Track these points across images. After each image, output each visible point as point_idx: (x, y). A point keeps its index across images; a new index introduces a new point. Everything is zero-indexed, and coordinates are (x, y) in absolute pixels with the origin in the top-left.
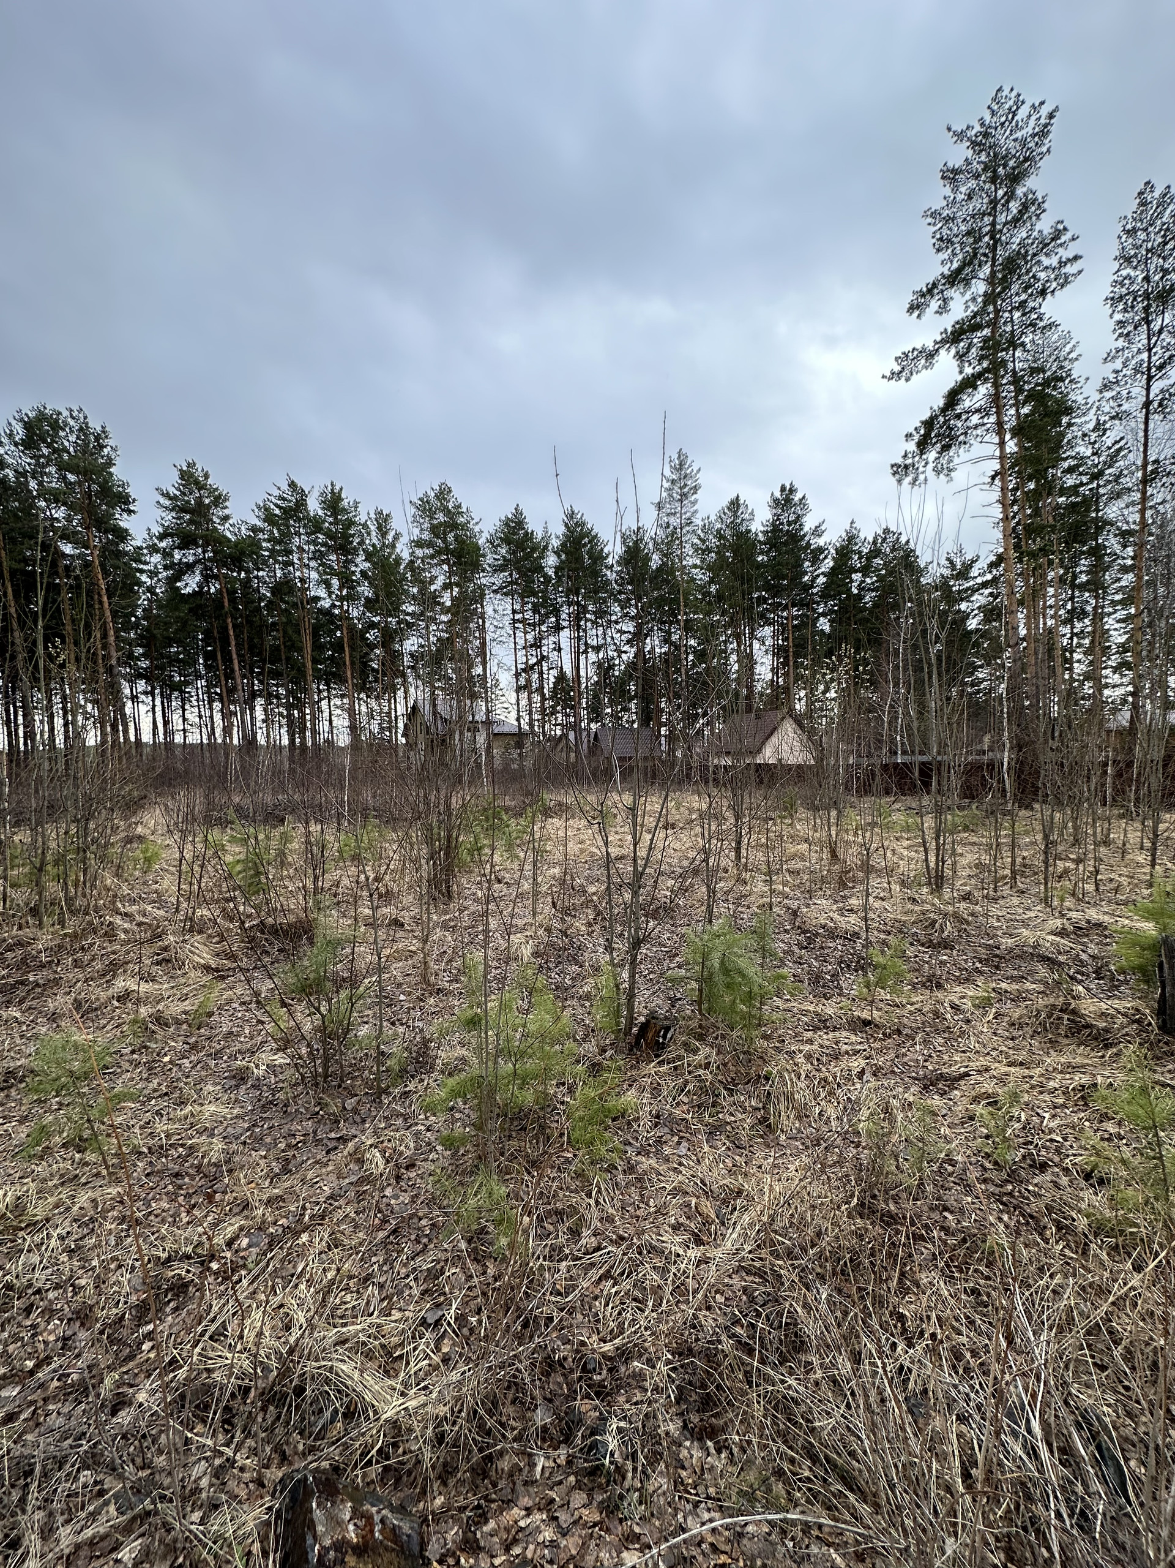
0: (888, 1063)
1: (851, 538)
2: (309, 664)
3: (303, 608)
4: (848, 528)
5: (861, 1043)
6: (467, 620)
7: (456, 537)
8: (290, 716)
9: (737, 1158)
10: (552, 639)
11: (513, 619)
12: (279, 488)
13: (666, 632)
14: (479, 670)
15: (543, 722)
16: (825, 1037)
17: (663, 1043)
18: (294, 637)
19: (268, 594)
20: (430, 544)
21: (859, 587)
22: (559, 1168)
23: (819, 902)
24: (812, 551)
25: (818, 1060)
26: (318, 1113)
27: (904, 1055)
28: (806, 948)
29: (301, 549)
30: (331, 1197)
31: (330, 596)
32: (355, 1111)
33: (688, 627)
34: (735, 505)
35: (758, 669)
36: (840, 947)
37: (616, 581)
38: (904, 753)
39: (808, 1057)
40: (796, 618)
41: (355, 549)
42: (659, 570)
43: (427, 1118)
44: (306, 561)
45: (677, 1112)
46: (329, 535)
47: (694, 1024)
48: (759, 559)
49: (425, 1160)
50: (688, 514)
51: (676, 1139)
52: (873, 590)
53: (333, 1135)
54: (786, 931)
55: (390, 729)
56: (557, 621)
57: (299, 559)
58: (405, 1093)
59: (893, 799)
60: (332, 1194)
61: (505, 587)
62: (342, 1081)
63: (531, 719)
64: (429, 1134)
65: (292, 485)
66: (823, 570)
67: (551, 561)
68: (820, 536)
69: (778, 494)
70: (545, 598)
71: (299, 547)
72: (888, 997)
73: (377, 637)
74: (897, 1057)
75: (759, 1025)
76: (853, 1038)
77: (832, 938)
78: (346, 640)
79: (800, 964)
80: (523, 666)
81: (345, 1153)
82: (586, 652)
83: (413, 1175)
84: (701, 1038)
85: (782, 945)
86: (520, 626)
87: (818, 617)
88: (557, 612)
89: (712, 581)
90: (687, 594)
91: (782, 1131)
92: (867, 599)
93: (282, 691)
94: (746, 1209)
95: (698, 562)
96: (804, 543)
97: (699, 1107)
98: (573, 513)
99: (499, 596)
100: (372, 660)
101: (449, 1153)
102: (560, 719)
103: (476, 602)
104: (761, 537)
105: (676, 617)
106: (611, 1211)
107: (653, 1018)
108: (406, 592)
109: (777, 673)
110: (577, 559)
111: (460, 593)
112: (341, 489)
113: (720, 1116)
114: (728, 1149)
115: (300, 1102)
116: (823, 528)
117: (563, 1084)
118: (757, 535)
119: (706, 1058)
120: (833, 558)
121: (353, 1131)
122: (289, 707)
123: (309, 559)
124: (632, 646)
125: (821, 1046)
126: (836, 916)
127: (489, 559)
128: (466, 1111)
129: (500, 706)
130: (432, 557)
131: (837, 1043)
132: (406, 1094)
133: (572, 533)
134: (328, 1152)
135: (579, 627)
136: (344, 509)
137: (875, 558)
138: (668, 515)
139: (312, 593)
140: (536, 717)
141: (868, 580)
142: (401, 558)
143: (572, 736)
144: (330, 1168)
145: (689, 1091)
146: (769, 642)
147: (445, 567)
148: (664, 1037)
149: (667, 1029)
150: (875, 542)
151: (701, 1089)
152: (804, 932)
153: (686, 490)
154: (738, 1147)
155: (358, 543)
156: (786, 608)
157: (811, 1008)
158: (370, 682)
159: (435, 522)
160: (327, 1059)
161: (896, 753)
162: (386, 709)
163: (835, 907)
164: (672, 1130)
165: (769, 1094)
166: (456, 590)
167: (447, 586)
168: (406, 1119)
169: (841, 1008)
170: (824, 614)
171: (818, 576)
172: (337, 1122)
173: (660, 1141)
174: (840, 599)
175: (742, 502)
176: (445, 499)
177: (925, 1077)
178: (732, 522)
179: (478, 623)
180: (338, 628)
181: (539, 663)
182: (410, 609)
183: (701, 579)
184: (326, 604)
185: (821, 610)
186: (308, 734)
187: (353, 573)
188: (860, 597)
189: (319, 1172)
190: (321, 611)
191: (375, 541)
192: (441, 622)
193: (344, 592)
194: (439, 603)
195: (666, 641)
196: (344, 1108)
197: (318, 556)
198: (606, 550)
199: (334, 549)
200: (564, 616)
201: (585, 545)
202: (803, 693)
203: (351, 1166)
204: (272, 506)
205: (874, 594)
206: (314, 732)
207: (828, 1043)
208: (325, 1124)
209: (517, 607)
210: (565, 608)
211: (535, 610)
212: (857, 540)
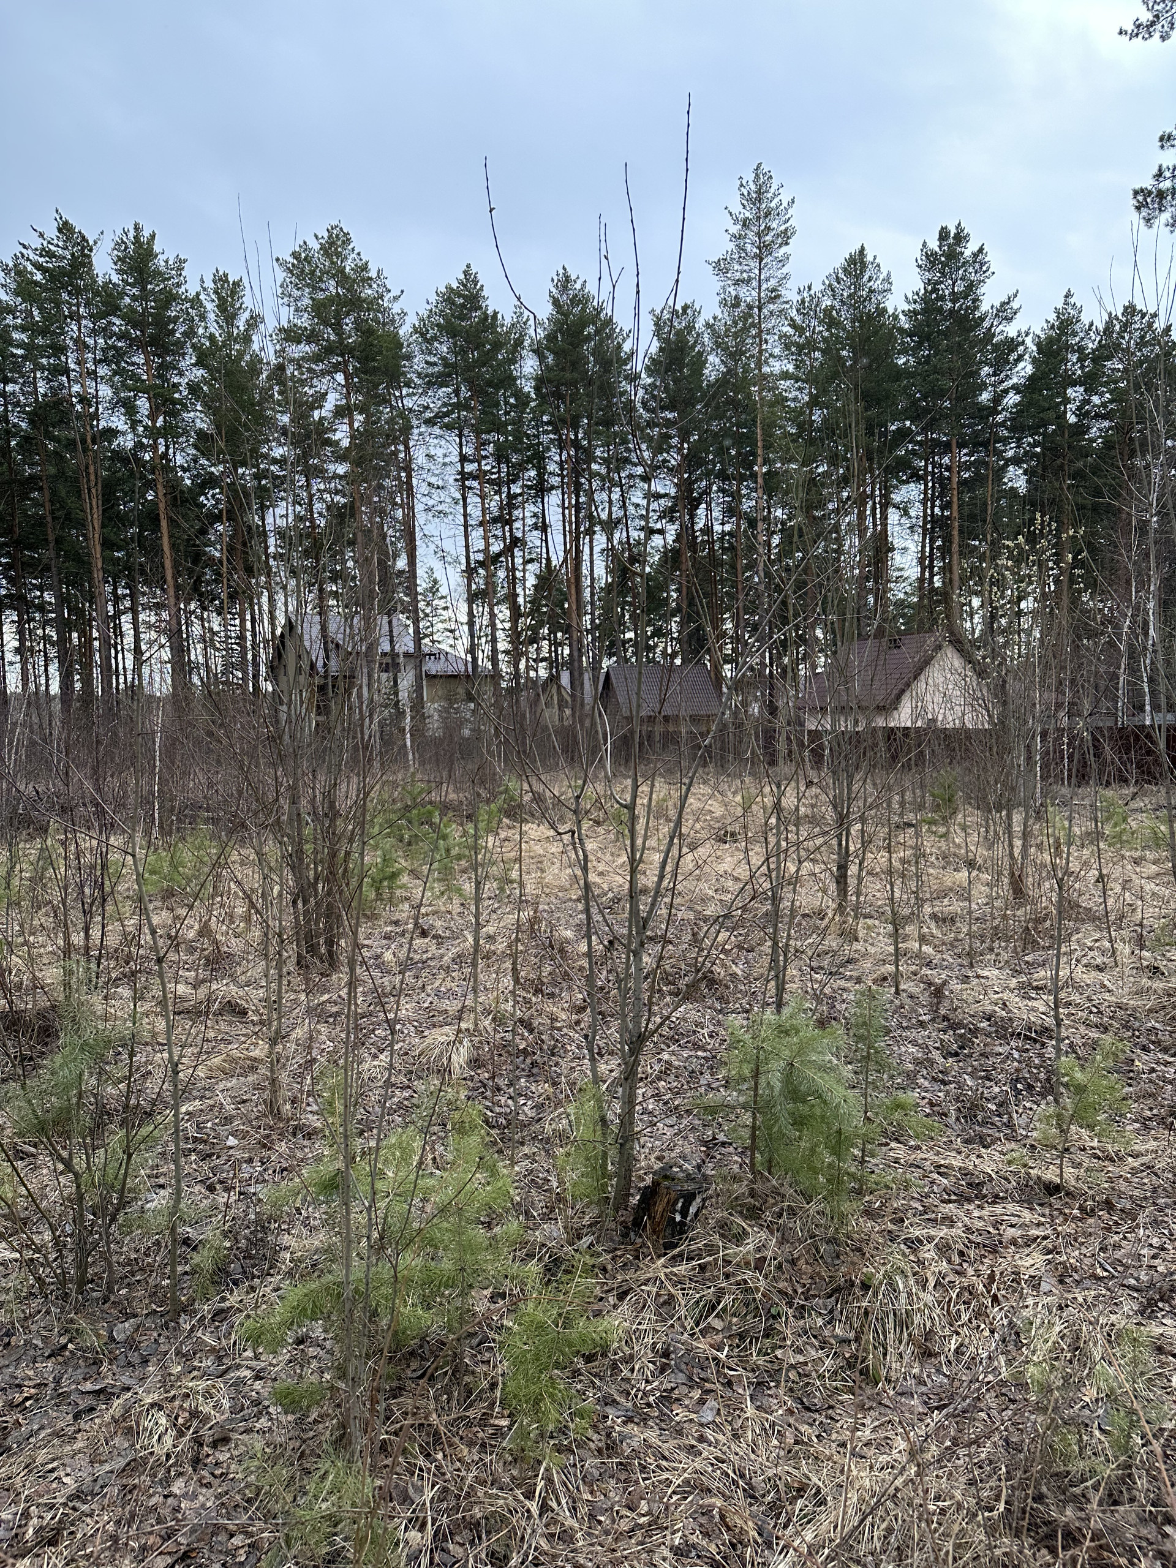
0: (1087, 1261)
1: (1065, 324)
2: (97, 551)
3: (85, 450)
4: (1060, 306)
5: (1039, 1224)
6: (382, 473)
7: (358, 325)
8: (63, 642)
9: (804, 1428)
10: (530, 508)
11: (462, 473)
12: (41, 235)
13: (732, 495)
14: (402, 563)
15: (515, 655)
16: (976, 1213)
17: (682, 1224)
18: (71, 502)
19: (23, 425)
20: (312, 337)
21: (1080, 413)
22: (483, 1445)
23: (985, 973)
24: (996, 347)
25: (961, 1254)
26: (65, 1347)
27: (1117, 1246)
28: (956, 1054)
29: (81, 345)
30: (78, 1496)
31: (133, 428)
32: (131, 1343)
33: (772, 485)
34: (857, 264)
35: (898, 559)
36: (1016, 1055)
37: (644, 404)
38: (1156, 708)
39: (944, 1249)
40: (967, 466)
41: (180, 344)
42: (723, 382)
43: (257, 1357)
44: (90, 365)
45: (702, 1345)
46: (131, 319)
47: (741, 1189)
48: (901, 362)
49: (248, 1431)
50: (773, 282)
51: (696, 1394)
52: (1104, 417)
53: (88, 1386)
54: (922, 1024)
55: (242, 665)
56: (540, 476)
57: (78, 363)
58: (221, 1311)
59: (1133, 789)
60: (79, 1490)
61: (447, 414)
62: (110, 1290)
63: (495, 650)
64: (258, 1385)
65: (65, 228)
66: (1015, 380)
67: (529, 365)
68: (1009, 320)
69: (934, 245)
70: (519, 435)
71: (77, 341)
72: (1095, 1144)
73: (218, 501)
74: (1103, 1249)
75: (859, 1192)
76: (1027, 1216)
77: (1004, 1037)
78: (162, 506)
79: (944, 1082)
80: (480, 557)
81: (107, 1418)
82: (590, 532)
83: (223, 1457)
84: (753, 1214)
85: (912, 1050)
86: (475, 484)
87: (1006, 465)
88: (539, 459)
89: (814, 402)
90: (769, 427)
91: (888, 1380)
92: (1094, 432)
93: (48, 597)
94: (809, 1519)
95: (790, 368)
96: (980, 333)
97: (742, 1337)
98: (567, 279)
99: (436, 430)
100: (212, 544)
101: (290, 1418)
102: (545, 649)
103: (396, 441)
104: (904, 323)
105: (750, 467)
106: (570, 1522)
107: (666, 1177)
108: (271, 422)
109: (931, 567)
110: (574, 364)
111: (366, 422)
112: (153, 236)
113: (779, 1353)
114: (790, 1412)
115: (34, 1327)
116: (1015, 305)
117: (503, 1296)
118: (896, 317)
119: (758, 1249)
120: (1034, 361)
121: (125, 1380)
122: (64, 626)
123: (96, 362)
124: (672, 521)
125: (968, 1230)
126: (1014, 1000)
127: (419, 362)
128: (328, 1344)
129: (440, 626)
130: (317, 358)
131: (996, 1225)
132: (220, 1314)
133: (566, 315)
134: (77, 1417)
135: (578, 486)
136: (158, 273)
137: (1109, 358)
138: (737, 283)
139: (103, 424)
140: (502, 645)
141: (1096, 400)
142: (260, 361)
143: (565, 679)
144: (79, 1445)
145: (724, 1310)
146: (916, 511)
147: (340, 378)
148: (684, 1213)
149: (689, 1198)
150: (1108, 329)
151: (747, 1305)
152: (954, 1026)
153: (768, 238)
154: (808, 1409)
155: (184, 334)
156: (947, 448)
157: (957, 1163)
158: (208, 583)
159: (321, 296)
160: (83, 1250)
161: (1142, 709)
162: (234, 631)
163: (1013, 983)
164: (691, 1379)
165: (866, 1313)
166: (359, 418)
167: (341, 412)
168: (220, 1358)
169: (1009, 1163)
170: (1016, 461)
171: (1006, 391)
172: (98, 1363)
173: (667, 1398)
174: (1045, 434)
175: (869, 258)
176: (338, 255)
177: (1152, 1285)
178: (850, 296)
179: (399, 478)
180: (150, 485)
181: (508, 550)
182: (278, 452)
183: (795, 399)
184: (127, 442)
185: (1010, 454)
186: (96, 673)
187: (176, 386)
188: (1080, 430)
189: (58, 1451)
190: (119, 456)
191: (214, 329)
192: (336, 476)
193: (160, 422)
194: (329, 442)
195: (731, 511)
196: (112, 1339)
197: (113, 357)
198: (627, 347)
199: (139, 344)
200: (552, 467)
201: (589, 338)
202: (976, 602)
203: (117, 1441)
204: (30, 268)
205: (1106, 424)
206: (108, 671)
207: (980, 1224)
208: (77, 1367)
209: (468, 450)
210: (554, 452)
211: (500, 456)
212: (1077, 327)
